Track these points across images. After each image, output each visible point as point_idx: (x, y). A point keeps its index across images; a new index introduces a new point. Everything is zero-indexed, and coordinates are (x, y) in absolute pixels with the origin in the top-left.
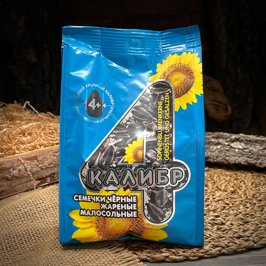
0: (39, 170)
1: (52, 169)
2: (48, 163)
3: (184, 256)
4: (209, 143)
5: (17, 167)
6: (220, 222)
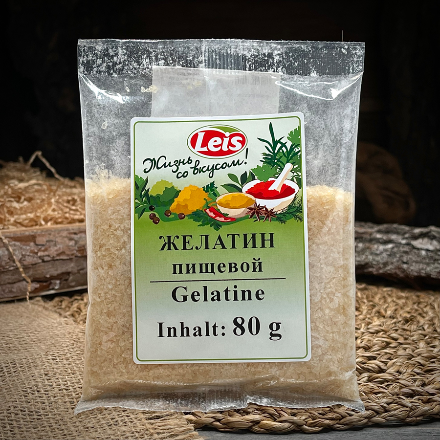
0: (37, 262)
1: (64, 264)
2: (57, 251)
3: (293, 423)
4: (371, 240)
6: (376, 367)
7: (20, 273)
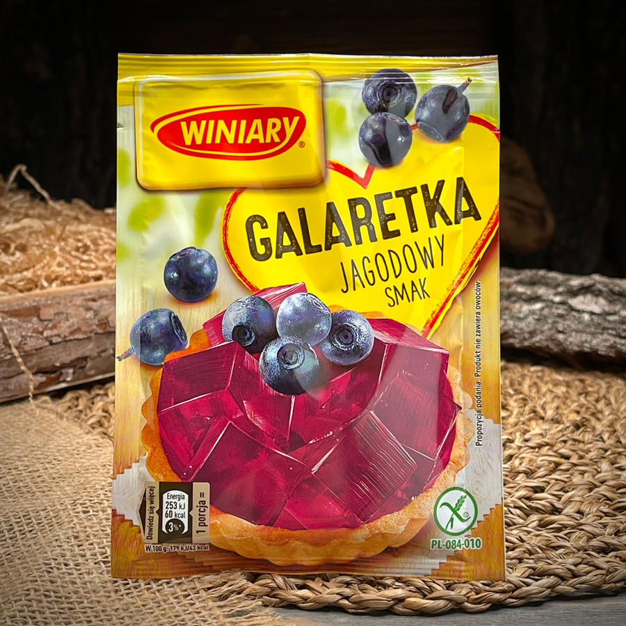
0: (43, 346)
1: (79, 346)
2: (69, 327)
3: (449, 600)
4: (509, 297)
7: (18, 365)
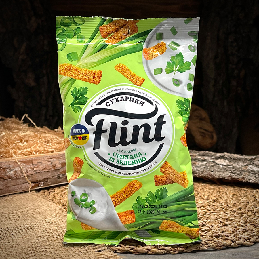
0: (33, 173)
1: (46, 174)
2: (42, 167)
3: (166, 250)
4: (195, 160)
5: (14, 168)
6: (201, 223)
7: (26, 179)
